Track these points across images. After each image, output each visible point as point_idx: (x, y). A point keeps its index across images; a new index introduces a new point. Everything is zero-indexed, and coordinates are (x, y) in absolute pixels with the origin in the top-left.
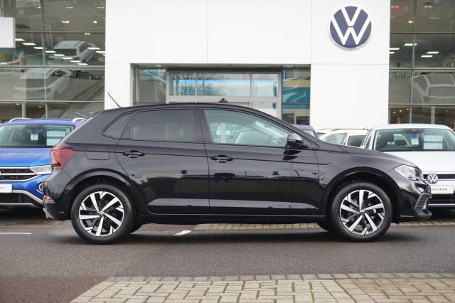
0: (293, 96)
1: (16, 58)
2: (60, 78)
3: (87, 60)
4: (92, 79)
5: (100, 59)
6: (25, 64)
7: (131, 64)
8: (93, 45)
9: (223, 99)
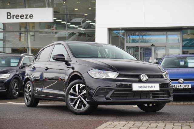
0: (188, 42)
1: (53, 27)
2: (74, 36)
3: (86, 28)
4: (88, 36)
5: (92, 27)
6: (57, 29)
7: (108, 28)
8: (89, 20)
9: (153, 44)
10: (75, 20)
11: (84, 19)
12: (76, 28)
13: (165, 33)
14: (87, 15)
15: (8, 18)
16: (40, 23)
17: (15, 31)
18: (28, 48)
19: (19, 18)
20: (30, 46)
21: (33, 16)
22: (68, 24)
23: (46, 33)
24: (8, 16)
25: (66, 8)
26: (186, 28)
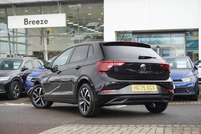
0: (193, 44)
6: (74, 33)
9: (158, 46)
10: (89, 25)
11: (98, 23)
12: (93, 32)
13: (169, 35)
14: (100, 19)
15: (25, 24)
16: (58, 28)
17: (36, 35)
18: (44, 51)
19: (35, 24)
20: (46, 49)
21: (47, 21)
22: (80, 26)
23: (64, 37)
24: (25, 22)
25: (78, 14)
26: (193, 30)
